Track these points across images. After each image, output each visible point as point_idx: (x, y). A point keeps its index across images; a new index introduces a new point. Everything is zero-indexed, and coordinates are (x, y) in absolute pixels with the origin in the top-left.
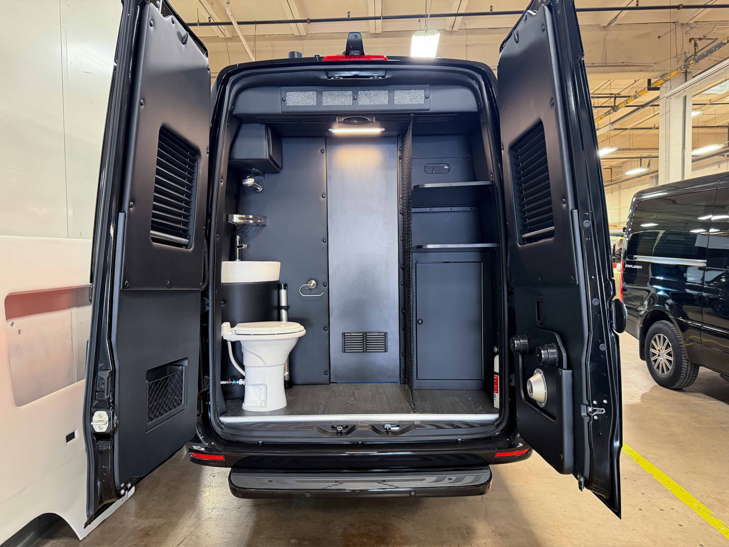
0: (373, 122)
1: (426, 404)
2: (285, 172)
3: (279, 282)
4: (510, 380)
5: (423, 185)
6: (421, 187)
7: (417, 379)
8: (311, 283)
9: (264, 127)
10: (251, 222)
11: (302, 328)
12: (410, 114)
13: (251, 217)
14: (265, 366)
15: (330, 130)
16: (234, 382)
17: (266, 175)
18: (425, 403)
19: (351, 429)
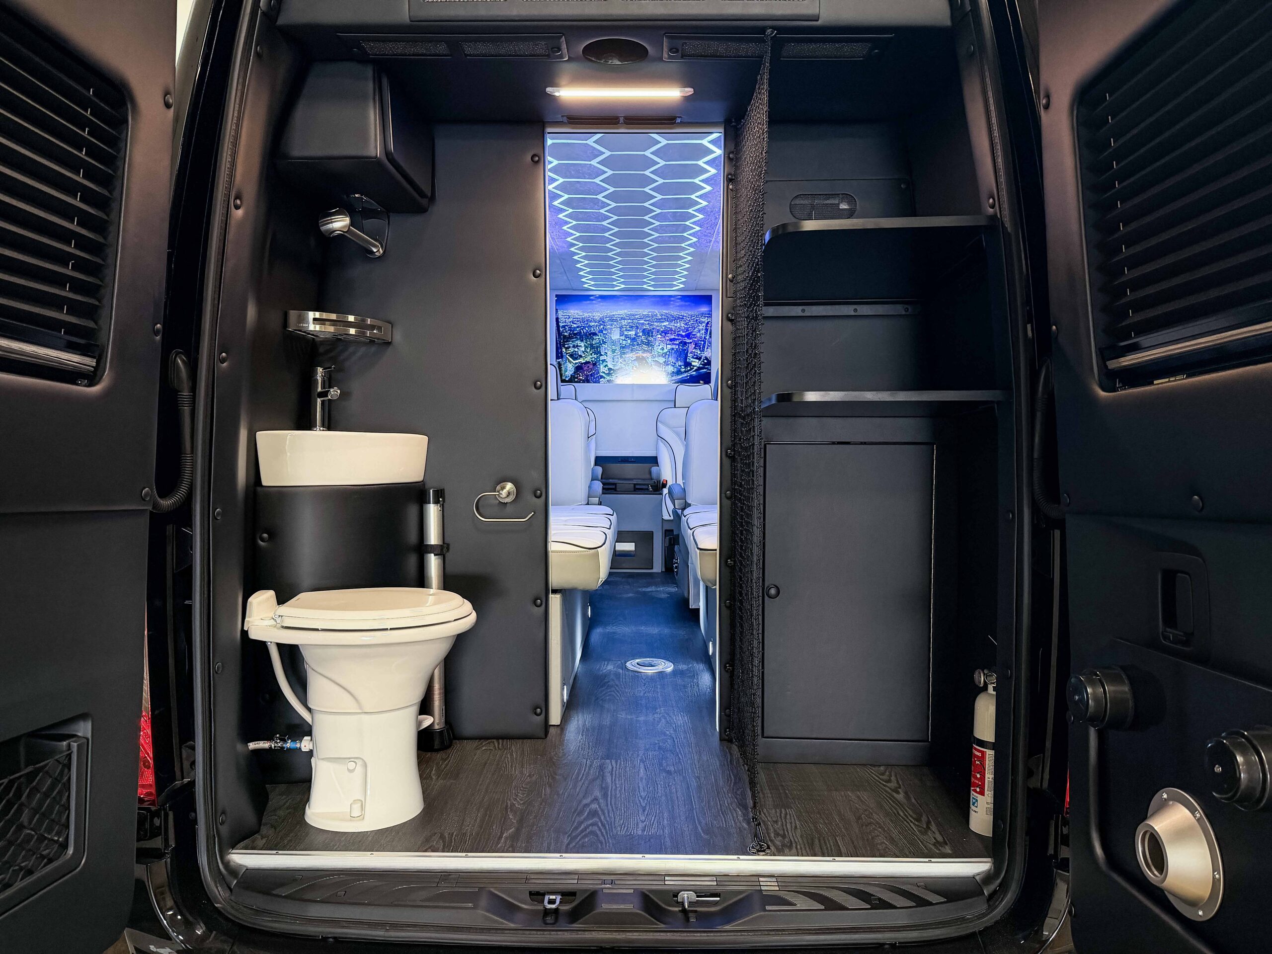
0: (660, 59)
1: (788, 817)
2: (440, 209)
3: (424, 484)
4: (1030, 774)
5: (796, 225)
6: (791, 229)
7: (763, 737)
8: (503, 488)
9: (369, 71)
10: (352, 331)
11: (467, 606)
12: (762, 30)
13: (351, 318)
14: (360, 711)
15: (549, 90)
16: (289, 744)
17: (394, 218)
18: (786, 814)
19: (583, 901)
